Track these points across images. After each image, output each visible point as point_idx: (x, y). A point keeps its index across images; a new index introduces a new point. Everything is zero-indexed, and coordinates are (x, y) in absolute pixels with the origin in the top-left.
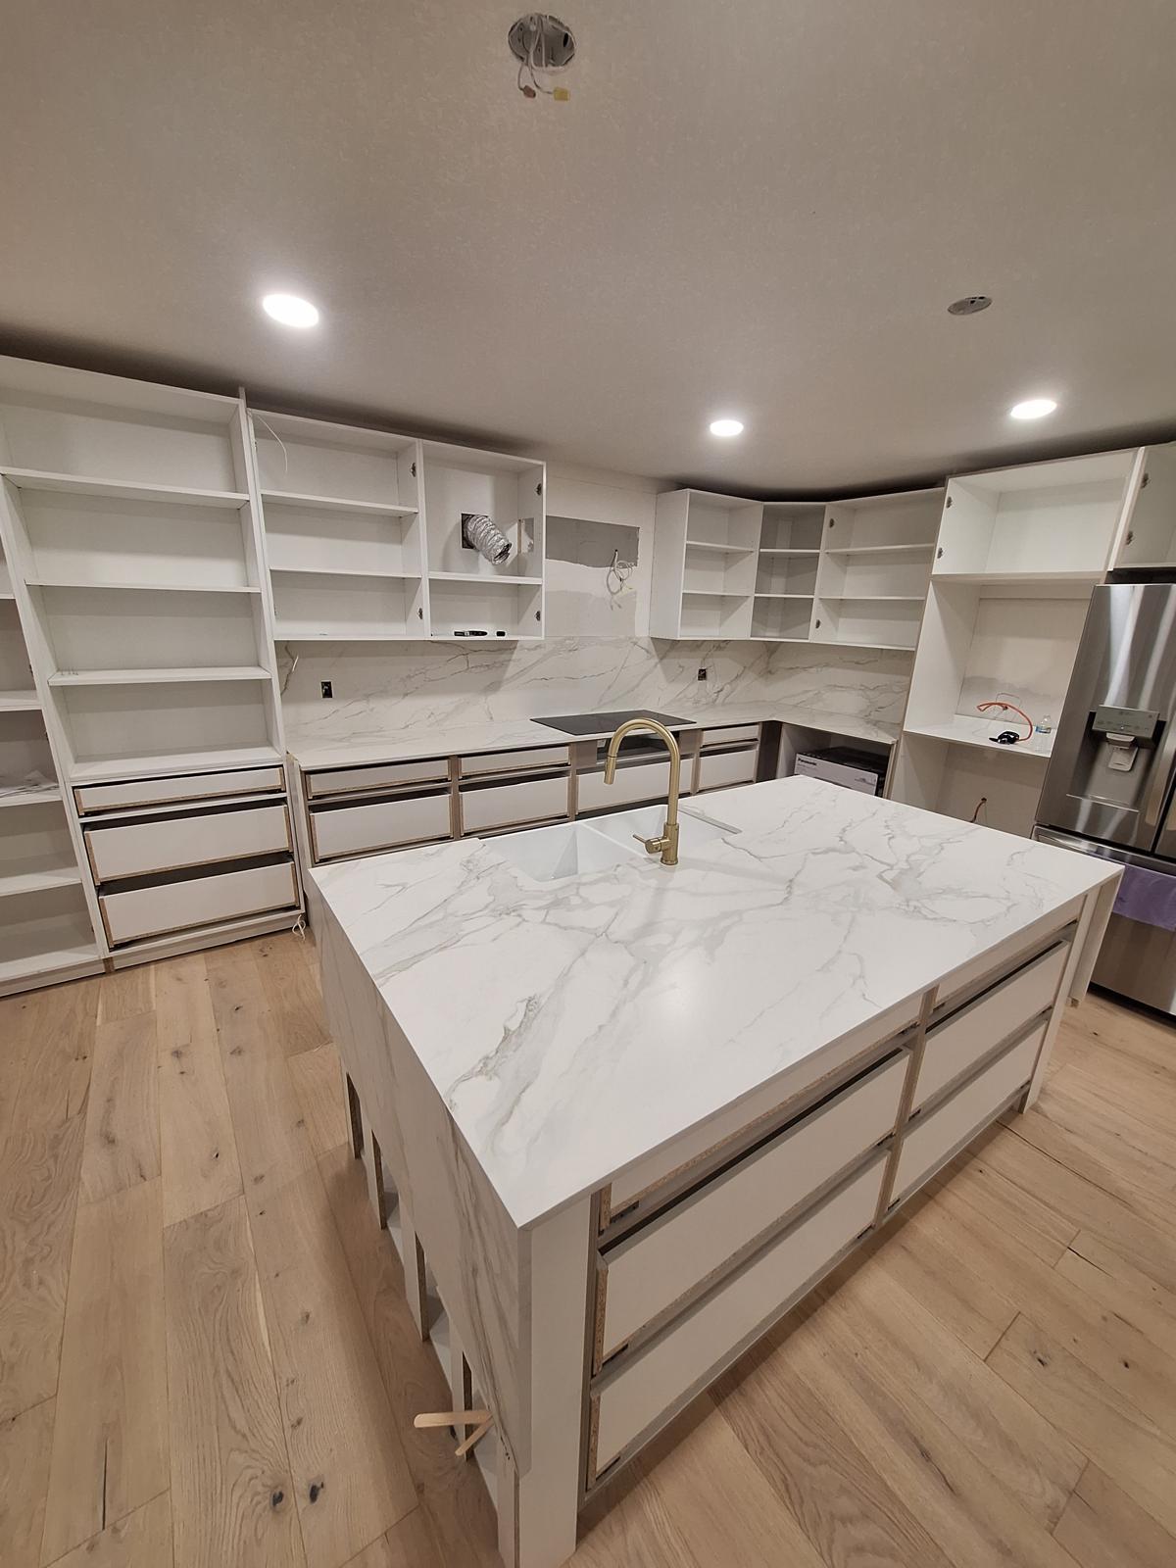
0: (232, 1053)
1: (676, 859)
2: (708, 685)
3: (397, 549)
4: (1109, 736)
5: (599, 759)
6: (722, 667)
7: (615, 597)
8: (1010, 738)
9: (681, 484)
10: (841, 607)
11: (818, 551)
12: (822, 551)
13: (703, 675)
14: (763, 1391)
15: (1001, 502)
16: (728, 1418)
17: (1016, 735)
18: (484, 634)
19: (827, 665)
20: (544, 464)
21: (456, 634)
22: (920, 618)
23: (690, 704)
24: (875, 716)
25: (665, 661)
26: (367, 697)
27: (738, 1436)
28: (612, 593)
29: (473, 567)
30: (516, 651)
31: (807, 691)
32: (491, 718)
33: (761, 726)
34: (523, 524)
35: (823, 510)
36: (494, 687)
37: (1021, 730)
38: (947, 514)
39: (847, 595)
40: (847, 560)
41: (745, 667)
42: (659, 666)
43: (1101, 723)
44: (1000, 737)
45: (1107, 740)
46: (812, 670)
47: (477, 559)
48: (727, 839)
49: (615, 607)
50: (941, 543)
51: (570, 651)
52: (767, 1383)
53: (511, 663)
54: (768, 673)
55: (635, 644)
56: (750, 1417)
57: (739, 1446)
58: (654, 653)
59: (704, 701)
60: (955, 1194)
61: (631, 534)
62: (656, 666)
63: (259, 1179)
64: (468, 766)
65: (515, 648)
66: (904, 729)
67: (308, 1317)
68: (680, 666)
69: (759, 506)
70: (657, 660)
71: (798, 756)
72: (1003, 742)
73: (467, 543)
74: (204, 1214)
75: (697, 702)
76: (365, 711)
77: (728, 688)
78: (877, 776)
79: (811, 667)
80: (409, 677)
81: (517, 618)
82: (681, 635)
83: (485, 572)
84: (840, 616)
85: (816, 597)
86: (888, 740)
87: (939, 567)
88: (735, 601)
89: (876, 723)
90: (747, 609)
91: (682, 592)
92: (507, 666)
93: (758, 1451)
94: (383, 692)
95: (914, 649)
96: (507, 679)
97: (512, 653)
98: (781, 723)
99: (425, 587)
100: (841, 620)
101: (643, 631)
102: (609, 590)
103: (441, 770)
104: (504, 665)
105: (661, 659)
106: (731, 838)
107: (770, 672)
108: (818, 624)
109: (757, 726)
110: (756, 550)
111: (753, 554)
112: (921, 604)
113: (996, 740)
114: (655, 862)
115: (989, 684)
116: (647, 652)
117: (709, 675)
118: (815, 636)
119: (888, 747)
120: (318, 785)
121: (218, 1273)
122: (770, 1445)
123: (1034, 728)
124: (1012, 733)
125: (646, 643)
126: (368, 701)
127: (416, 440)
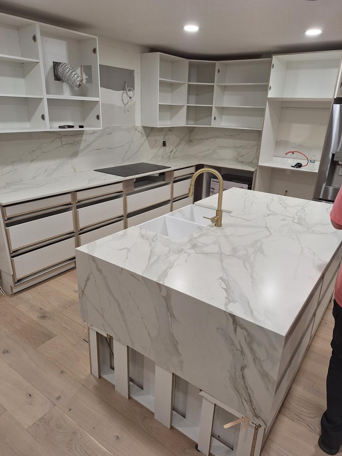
0: (3, 353)
1: (221, 225)
2: (168, 149)
3: (22, 81)
4: (340, 162)
5: (135, 187)
6: (172, 139)
7: (126, 106)
8: (299, 165)
9: (153, 49)
10: (222, 110)
11: (213, 84)
12: (215, 84)
13: (164, 144)
14: (291, 404)
15: (288, 66)
16: (284, 415)
17: (301, 164)
18: (73, 127)
19: (218, 137)
20: (97, 38)
21: (60, 127)
22: (263, 116)
23: (160, 158)
24: (240, 159)
25: (149, 138)
26: (13, 163)
27: (289, 419)
28: (125, 104)
29: (60, 91)
30: (84, 135)
31: (209, 150)
32: (75, 171)
33: (195, 167)
34: (83, 67)
35: (214, 65)
36: (75, 154)
37: (304, 162)
38: (273, 71)
39: (225, 105)
40: (224, 88)
41: (181, 139)
42: (146, 140)
43: (337, 158)
44: (296, 165)
45: (339, 164)
46: (210, 140)
47: (62, 87)
48: (229, 214)
49: (126, 111)
50: (271, 84)
51: (108, 134)
52: (292, 402)
53: (82, 141)
54: (190, 141)
55: (136, 130)
56: (291, 413)
57: (291, 421)
58: (144, 134)
59: (165, 157)
60: (321, 332)
61: (131, 73)
62: (145, 141)
63: (59, 398)
64: (80, 196)
65: (83, 134)
66: (259, 165)
67: (118, 437)
68: (155, 140)
69: (187, 61)
70: (146, 138)
71: (212, 179)
72: (297, 167)
73: (57, 78)
74: (43, 418)
75: (163, 157)
76: (12, 171)
77: (175, 150)
78: (247, 185)
79: (210, 138)
80: (33, 151)
81: (84, 117)
82: (159, 124)
83: (67, 95)
84: (222, 115)
85: (213, 106)
86: (252, 170)
87: (271, 94)
88: (179, 108)
89: (242, 162)
90: (184, 112)
91: (159, 104)
92: (80, 143)
93: (297, 421)
94: (21, 160)
95: (261, 130)
96: (81, 150)
97: (82, 137)
98: (204, 165)
99: (45, 102)
100: (223, 116)
101: (138, 124)
102: (123, 103)
103: (68, 199)
104: (79, 143)
105: (147, 137)
106: (230, 214)
107: (191, 141)
108: (215, 118)
109: (194, 167)
110: (187, 83)
111: (185, 85)
112: (264, 110)
113: (294, 167)
114: (213, 226)
115: (286, 143)
116: (141, 133)
117: (167, 144)
118: (214, 124)
119: (252, 173)
120: (10, 212)
121: (66, 436)
122: (300, 418)
123: (309, 161)
124: (300, 163)
125: (140, 129)
126: (13, 165)
127: (36, 22)
